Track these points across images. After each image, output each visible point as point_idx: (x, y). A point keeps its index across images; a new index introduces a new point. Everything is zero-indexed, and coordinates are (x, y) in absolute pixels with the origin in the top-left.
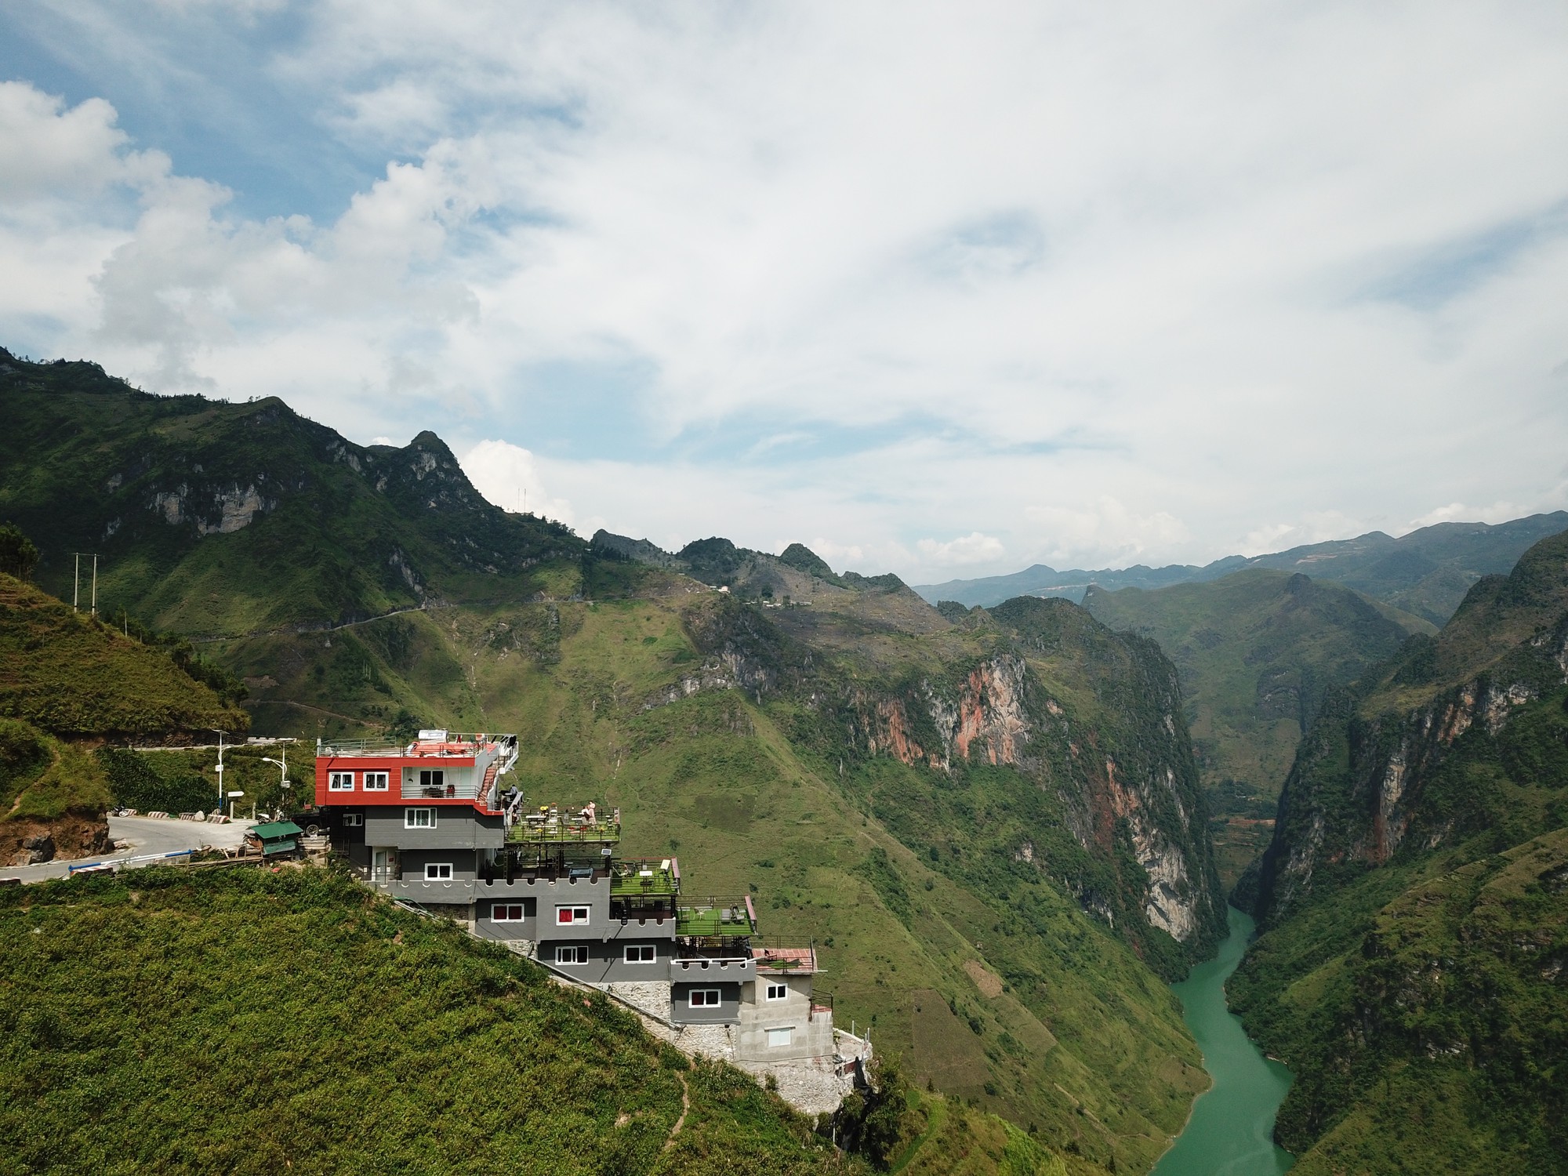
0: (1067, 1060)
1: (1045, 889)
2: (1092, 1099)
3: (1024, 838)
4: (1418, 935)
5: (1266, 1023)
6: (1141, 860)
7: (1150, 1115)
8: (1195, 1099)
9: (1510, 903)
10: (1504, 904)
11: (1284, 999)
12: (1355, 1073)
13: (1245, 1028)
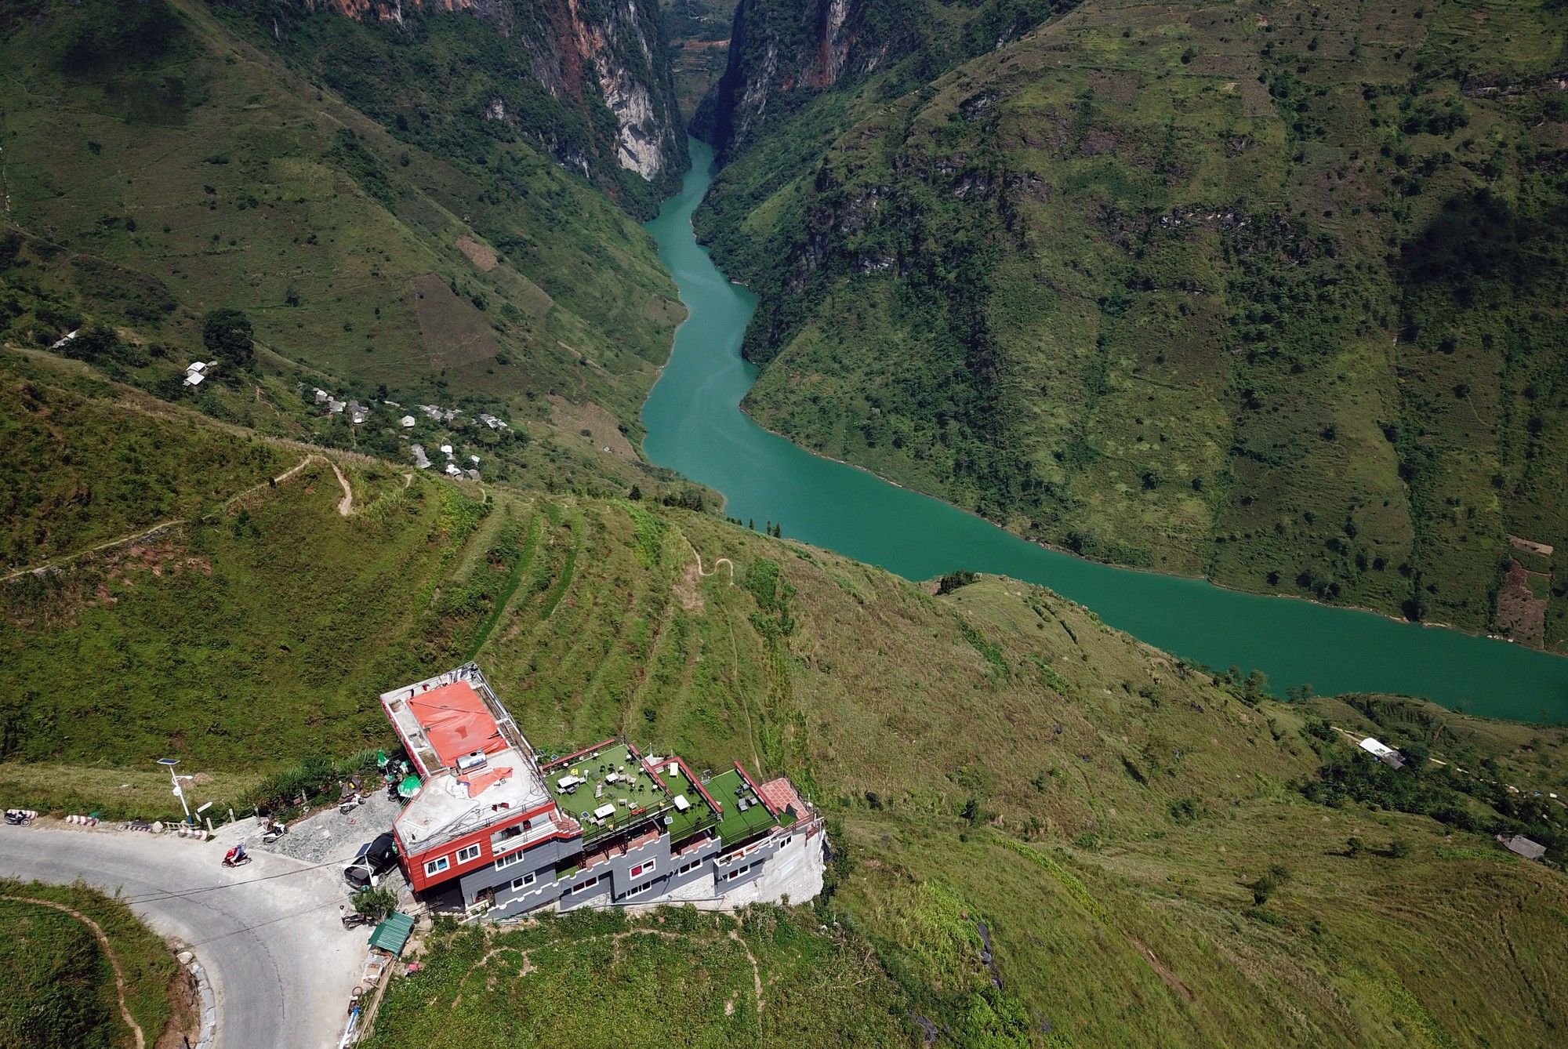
0: (565, 317)
1: (523, 147)
2: (591, 349)
3: (493, 95)
4: (861, 167)
5: (730, 252)
6: (609, 104)
7: (642, 353)
8: (676, 330)
9: (936, 132)
10: (931, 133)
11: (744, 228)
12: (807, 293)
13: (713, 258)
